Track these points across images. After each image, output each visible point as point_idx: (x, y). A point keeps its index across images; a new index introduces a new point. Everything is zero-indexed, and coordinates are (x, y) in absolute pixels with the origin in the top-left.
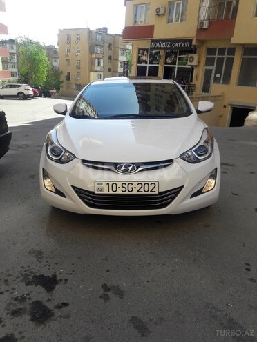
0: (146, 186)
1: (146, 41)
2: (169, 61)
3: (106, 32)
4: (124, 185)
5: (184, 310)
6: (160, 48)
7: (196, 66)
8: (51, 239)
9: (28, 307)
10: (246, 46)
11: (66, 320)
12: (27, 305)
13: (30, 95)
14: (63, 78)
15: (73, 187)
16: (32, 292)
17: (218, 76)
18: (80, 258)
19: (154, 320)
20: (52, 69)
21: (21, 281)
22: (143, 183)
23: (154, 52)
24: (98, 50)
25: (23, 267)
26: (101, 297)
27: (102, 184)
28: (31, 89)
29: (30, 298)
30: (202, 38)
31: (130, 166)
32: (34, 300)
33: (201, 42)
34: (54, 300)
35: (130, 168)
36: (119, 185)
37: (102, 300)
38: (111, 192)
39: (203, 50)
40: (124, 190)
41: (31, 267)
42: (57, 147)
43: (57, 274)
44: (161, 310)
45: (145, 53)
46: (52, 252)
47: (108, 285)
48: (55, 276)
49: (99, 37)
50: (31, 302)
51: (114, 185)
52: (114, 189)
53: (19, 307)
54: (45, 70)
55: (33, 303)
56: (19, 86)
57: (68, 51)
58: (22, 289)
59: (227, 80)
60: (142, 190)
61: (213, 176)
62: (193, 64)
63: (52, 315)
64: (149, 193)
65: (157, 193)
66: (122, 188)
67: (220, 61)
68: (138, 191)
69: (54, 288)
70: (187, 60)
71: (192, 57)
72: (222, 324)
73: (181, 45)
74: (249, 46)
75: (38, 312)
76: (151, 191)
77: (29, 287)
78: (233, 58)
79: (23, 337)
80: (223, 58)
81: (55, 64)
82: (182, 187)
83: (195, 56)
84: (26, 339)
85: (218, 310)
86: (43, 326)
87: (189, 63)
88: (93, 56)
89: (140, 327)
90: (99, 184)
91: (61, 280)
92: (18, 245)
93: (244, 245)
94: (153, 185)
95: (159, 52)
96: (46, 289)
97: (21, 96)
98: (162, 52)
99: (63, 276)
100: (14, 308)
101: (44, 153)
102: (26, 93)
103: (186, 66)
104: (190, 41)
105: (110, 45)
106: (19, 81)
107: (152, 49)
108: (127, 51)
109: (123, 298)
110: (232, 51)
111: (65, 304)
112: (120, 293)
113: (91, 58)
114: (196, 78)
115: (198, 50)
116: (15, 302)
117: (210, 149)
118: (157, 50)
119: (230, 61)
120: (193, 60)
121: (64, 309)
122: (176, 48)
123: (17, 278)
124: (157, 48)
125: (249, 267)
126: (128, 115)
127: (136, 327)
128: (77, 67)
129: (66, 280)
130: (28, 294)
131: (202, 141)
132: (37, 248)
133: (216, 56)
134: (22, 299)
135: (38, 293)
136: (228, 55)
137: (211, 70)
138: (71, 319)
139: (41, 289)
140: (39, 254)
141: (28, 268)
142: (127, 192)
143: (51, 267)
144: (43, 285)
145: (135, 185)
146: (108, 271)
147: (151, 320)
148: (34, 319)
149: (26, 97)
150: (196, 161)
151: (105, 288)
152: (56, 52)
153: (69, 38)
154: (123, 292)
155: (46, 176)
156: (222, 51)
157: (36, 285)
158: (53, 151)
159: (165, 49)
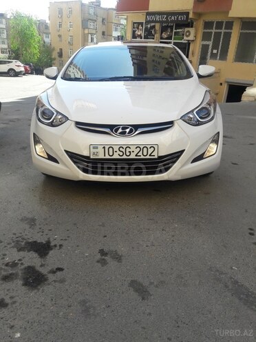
0: (145, 149)
1: (140, 14)
2: (165, 35)
3: (99, 6)
4: (121, 149)
5: (186, 273)
6: (156, 22)
7: (193, 41)
8: (44, 207)
9: (20, 273)
10: (244, 20)
11: (61, 284)
12: (19, 270)
13: (21, 71)
14: (55, 55)
15: (66, 151)
16: (23, 258)
17: (215, 51)
18: (75, 224)
19: (155, 283)
20: (44, 46)
21: (13, 247)
22: (142, 147)
23: (149, 26)
24: (91, 25)
25: (15, 234)
26: (98, 262)
27: (97, 148)
28: (22, 65)
29: (22, 264)
30: (200, 11)
31: (128, 128)
32: (26, 265)
33: (199, 15)
34: (48, 265)
35: (128, 130)
36: (116, 148)
37: (99, 265)
38: (107, 157)
39: (200, 24)
40: (121, 154)
41: (23, 234)
42: (48, 109)
43: (51, 240)
44: (162, 273)
45: (140, 27)
46: (45, 219)
47: (106, 250)
48: (48, 242)
49: (92, 11)
50: (23, 267)
51: (111, 149)
52: (111, 154)
53: (11, 272)
54: (36, 46)
55: (25, 268)
56: (9, 62)
57: (60, 26)
58: (13, 255)
59: (224, 56)
60: (140, 154)
61: (215, 141)
62: (190, 38)
63: (46, 280)
64: (148, 157)
65: (156, 157)
66: (119, 152)
67: (218, 35)
68: (136, 155)
69: (48, 253)
70: (183, 35)
71: (188, 31)
72: (226, 286)
73: (178, 18)
74: (247, 20)
75: (30, 277)
76: (150, 155)
77: (21, 253)
78: (231, 33)
79: (14, 302)
80: (221, 32)
81: (47, 40)
82: (183, 151)
83: (192, 30)
84: (18, 304)
85: (222, 273)
86: (36, 291)
87: (185, 38)
88: (86, 31)
89: (141, 290)
90: (94, 148)
91: (55, 246)
92: (9, 213)
93: (246, 211)
94: (152, 149)
95: (154, 27)
96: (39, 254)
97: (12, 73)
98: (158, 26)
99: (57, 243)
100: (5, 273)
101: (34, 117)
102: (17, 70)
103: (183, 41)
104: (187, 14)
105: (103, 19)
106: (9, 58)
107: (147, 22)
108: (121, 26)
109: (121, 262)
110: (230, 25)
111: (60, 269)
112: (118, 258)
113: (84, 34)
114: (193, 54)
115: (195, 23)
116: (6, 268)
117: (212, 111)
118: (153, 24)
119: (228, 36)
120: (189, 35)
121: (59, 273)
122: (172, 21)
123: (9, 244)
124: (153, 22)
125: (252, 232)
126: (125, 77)
127: (136, 291)
128: (69, 43)
129: (61, 246)
130: (20, 260)
131: (205, 103)
132: (30, 216)
133: (214, 31)
134: (14, 265)
135: (31, 259)
136: (225, 29)
137: (209, 45)
138: (66, 283)
139: (34, 255)
140: (32, 222)
141: (20, 235)
142: (125, 157)
143: (45, 233)
144: (36, 251)
145: (133, 148)
146: (105, 237)
147: (151, 283)
148: (26, 284)
149: (17, 74)
150: (198, 124)
151: (102, 252)
152: (47, 27)
153: (61, 12)
154: (121, 257)
155: (37, 141)
156: (219, 25)
157: (29, 251)
158: (43, 113)
159: (161, 22)
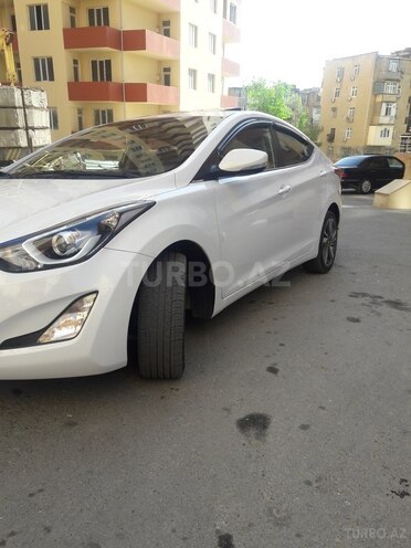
14: (322, 138)
24: (390, 88)
49: (393, 66)
57: (337, 94)
81: (317, 117)
88: (379, 99)
113: (375, 102)
128: (348, 119)
153: (341, 74)
